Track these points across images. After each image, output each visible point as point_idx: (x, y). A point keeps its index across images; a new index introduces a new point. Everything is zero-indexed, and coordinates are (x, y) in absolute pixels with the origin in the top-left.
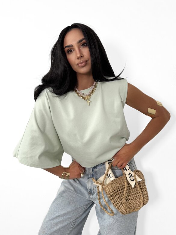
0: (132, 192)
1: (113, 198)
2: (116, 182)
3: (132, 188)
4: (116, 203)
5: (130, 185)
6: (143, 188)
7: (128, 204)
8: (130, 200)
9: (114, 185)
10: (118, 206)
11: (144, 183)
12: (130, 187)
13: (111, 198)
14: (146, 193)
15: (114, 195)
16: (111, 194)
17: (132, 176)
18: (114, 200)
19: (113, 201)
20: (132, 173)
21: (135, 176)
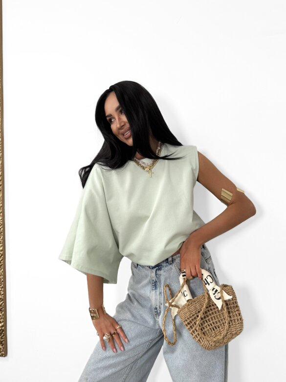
0: (219, 316)
1: (191, 327)
2: (194, 303)
3: (218, 310)
4: (196, 333)
5: (215, 307)
6: (236, 310)
7: (213, 335)
8: (216, 329)
9: (192, 308)
10: (199, 338)
11: (236, 302)
12: (216, 310)
13: (189, 326)
14: (239, 318)
15: (193, 322)
16: (188, 321)
17: (218, 292)
18: (193, 329)
19: (191, 331)
20: (217, 288)
21: (221, 292)
